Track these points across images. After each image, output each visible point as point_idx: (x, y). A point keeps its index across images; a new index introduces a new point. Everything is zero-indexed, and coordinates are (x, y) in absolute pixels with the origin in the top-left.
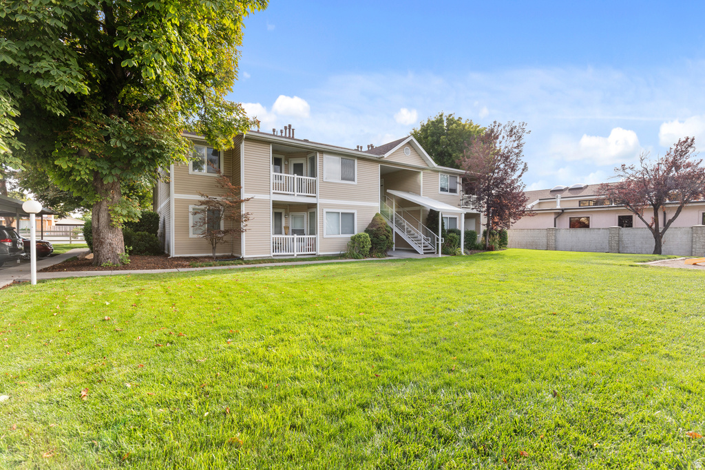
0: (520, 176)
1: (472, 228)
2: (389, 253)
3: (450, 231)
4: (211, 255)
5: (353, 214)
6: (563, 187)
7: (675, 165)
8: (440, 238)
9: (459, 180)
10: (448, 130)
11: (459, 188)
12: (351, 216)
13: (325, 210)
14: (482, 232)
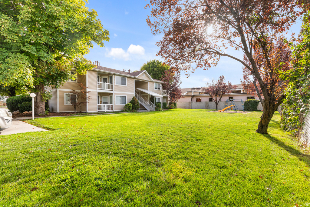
0: (179, 85)
1: (165, 102)
2: (138, 110)
3: (158, 103)
4: (73, 111)
5: (125, 97)
6: (195, 87)
7: (220, 83)
8: (155, 105)
9: (161, 85)
10: (157, 66)
11: (161, 88)
12: (125, 98)
13: (116, 95)
14: (168, 103)
